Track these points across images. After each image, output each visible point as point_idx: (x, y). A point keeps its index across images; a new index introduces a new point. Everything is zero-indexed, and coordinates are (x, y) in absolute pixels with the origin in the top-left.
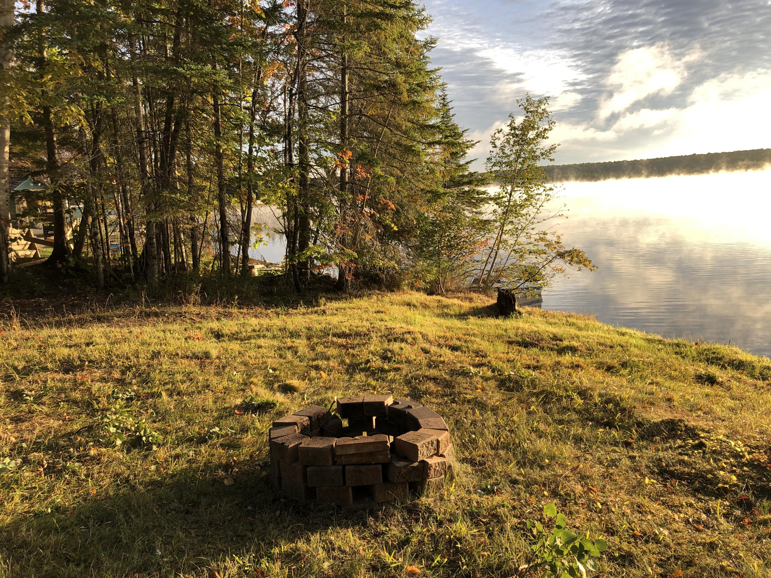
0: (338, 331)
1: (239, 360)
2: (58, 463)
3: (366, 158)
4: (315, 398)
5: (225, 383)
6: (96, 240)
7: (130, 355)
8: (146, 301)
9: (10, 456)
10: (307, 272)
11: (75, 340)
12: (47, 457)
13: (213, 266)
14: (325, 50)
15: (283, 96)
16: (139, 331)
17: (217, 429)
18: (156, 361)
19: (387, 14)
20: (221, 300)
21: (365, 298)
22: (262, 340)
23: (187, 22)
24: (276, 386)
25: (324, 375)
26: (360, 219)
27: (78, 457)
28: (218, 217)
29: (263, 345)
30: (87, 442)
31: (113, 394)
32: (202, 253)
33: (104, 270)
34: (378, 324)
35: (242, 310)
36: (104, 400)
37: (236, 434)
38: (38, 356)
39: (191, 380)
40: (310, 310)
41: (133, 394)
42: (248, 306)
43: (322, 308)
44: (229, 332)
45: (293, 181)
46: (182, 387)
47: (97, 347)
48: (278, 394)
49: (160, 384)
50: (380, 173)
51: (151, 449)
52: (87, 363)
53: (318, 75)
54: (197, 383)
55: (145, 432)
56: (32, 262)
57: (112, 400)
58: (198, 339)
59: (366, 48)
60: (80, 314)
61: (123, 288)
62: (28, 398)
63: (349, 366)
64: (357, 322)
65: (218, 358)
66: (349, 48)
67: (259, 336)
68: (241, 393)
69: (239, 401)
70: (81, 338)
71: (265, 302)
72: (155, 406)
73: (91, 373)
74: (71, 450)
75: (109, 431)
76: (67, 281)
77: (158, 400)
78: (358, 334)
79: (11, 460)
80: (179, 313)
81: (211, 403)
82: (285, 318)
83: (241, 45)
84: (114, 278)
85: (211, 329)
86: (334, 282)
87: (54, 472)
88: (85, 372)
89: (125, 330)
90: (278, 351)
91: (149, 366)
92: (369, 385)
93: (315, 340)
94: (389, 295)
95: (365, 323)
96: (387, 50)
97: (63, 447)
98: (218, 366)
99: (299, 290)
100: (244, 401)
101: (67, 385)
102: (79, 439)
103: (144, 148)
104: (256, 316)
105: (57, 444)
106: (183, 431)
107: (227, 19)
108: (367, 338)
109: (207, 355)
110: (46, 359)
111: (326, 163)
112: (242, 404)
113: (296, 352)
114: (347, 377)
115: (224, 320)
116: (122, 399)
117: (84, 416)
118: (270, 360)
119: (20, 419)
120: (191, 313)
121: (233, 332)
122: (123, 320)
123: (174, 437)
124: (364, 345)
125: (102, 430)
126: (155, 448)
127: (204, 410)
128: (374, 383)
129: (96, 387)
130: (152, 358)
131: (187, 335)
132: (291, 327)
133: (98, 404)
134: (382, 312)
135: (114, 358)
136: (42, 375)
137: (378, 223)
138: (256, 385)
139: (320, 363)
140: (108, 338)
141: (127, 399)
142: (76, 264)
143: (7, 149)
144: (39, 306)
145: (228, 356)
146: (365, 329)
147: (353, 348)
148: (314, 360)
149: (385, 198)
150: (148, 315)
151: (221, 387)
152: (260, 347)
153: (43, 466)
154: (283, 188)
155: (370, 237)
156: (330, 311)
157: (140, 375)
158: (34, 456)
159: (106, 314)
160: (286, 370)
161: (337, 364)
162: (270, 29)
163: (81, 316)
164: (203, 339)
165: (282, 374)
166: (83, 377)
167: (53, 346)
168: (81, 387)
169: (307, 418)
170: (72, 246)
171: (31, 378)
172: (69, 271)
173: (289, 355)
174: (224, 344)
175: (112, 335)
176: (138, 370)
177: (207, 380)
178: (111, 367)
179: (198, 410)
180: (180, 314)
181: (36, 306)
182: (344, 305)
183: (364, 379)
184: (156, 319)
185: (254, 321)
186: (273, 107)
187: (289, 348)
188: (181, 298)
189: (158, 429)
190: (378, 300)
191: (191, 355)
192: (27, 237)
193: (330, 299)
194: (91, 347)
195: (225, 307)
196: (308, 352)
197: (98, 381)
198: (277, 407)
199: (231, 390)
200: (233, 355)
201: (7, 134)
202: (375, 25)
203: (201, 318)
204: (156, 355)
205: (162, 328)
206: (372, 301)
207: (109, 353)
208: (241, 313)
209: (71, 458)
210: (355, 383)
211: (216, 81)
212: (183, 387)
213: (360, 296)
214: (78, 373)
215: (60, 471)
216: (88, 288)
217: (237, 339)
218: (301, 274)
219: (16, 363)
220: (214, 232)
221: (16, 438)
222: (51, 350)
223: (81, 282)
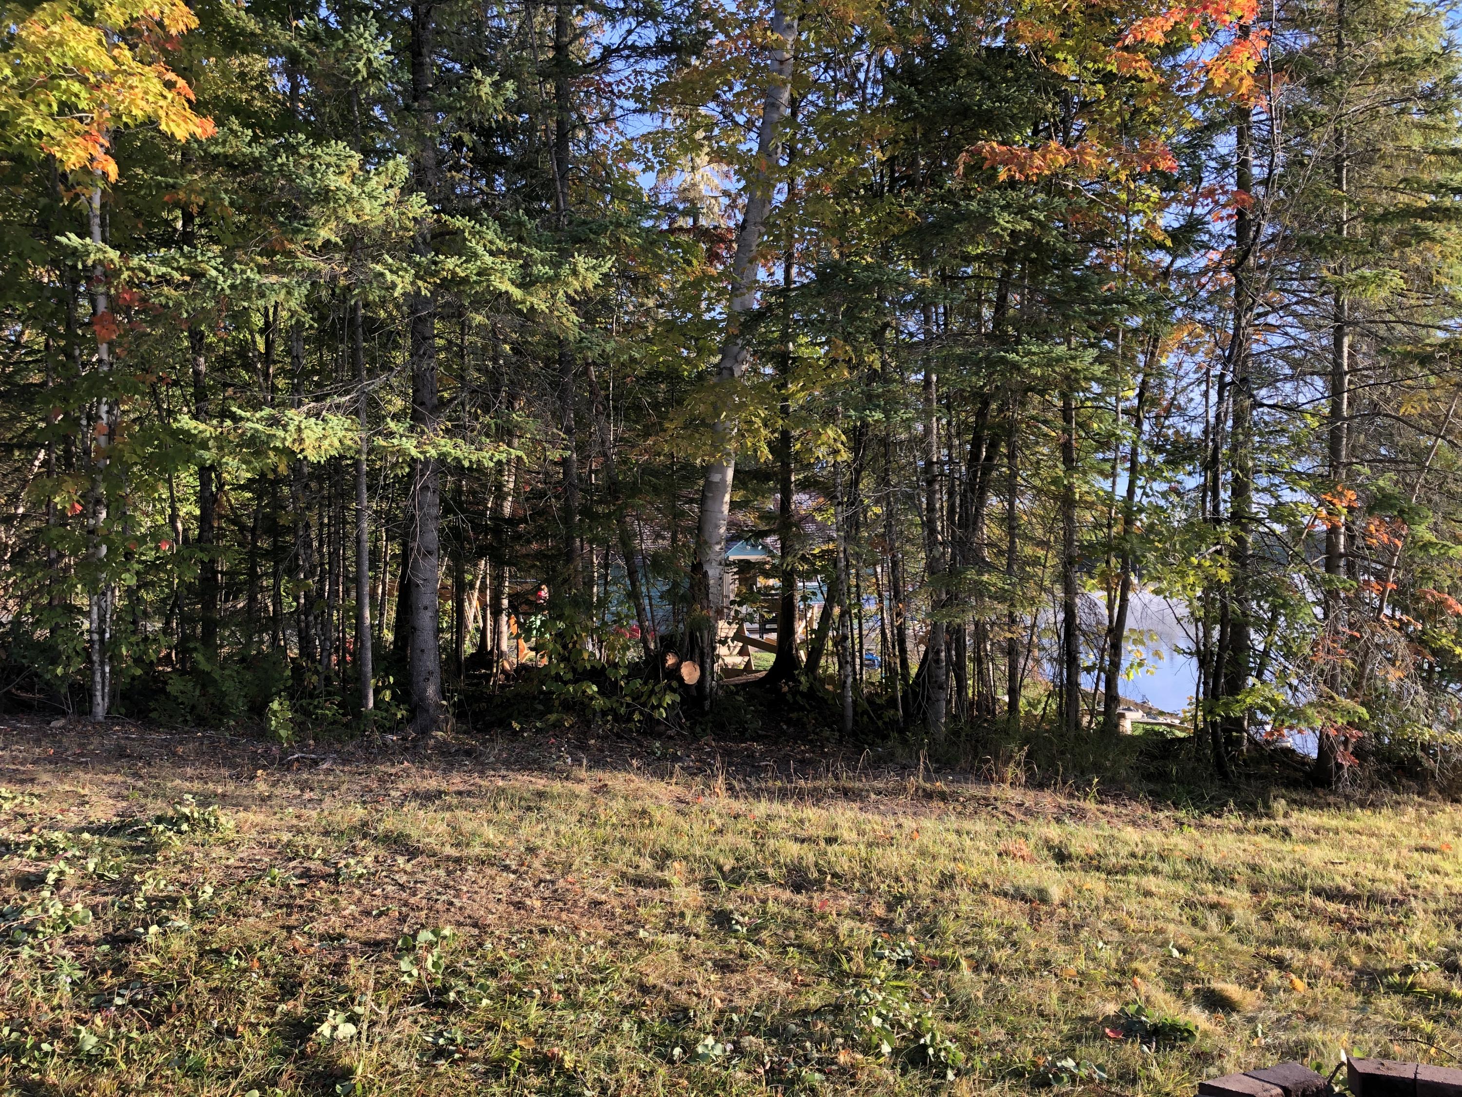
0: (1326, 884)
1: (1106, 916)
2: (787, 1065)
3: (1392, 507)
4: (1283, 1036)
5: (1081, 963)
6: (845, 649)
7: (901, 873)
8: (927, 769)
9: (715, 1034)
10: (1242, 737)
11: (810, 831)
12: (770, 1049)
13: (1044, 709)
14: (1294, 293)
15: (1203, 387)
16: (914, 826)
17: (1070, 1063)
18: (947, 893)
19: (1448, 209)
20: (1065, 783)
21: (1384, 811)
22: (1151, 877)
23: (1023, 269)
24: (1189, 988)
25: (1300, 985)
26: (1373, 634)
27: (820, 1061)
28: (1061, 616)
29: (1154, 889)
30: (834, 1036)
31: (874, 947)
32: (1025, 682)
33: (854, 702)
34: (1426, 880)
35: (1104, 807)
36: (859, 957)
37: (1109, 1081)
38: (753, 851)
39: (1014, 944)
40: (1252, 823)
41: (908, 953)
42: (1116, 798)
43: (1281, 822)
44: (1082, 852)
45: (1218, 552)
46: (997, 955)
47: (846, 848)
48: (1195, 1010)
49: (957, 942)
50: (1430, 536)
51: (944, 1077)
52: (829, 878)
53: (1276, 340)
54: (1026, 952)
55: (933, 1037)
56: (743, 679)
57: (873, 960)
58: (1023, 857)
59: (1395, 280)
60: (814, 778)
61: (885, 738)
62: (738, 927)
63: (1361, 972)
64: (1370, 869)
65: (1064, 905)
66: (1355, 286)
67: (1144, 870)
68: (1115, 990)
69: (1111, 1009)
70: (818, 827)
71: (1151, 793)
72: (948, 986)
73: (836, 898)
74: (808, 1044)
75: (869, 1022)
76: (794, 715)
77: (954, 976)
78: (1375, 899)
79: (717, 1042)
80: (985, 799)
81: (1055, 1001)
82: (1196, 834)
83: (1125, 301)
84: (869, 716)
85: (1047, 841)
86: (1304, 764)
87: (780, 1082)
88: (826, 895)
89: (891, 821)
90: (1187, 909)
91: (934, 901)
92: (1415, 1029)
93: (1271, 897)
94: (1448, 808)
95: (1392, 873)
96: (1443, 280)
97: (795, 1035)
98: (1066, 923)
99: (1225, 775)
100: (1122, 1010)
101: (798, 915)
102: (820, 1025)
103: (935, 492)
104: (1134, 823)
105: (785, 1028)
106: (1003, 1051)
107: (1094, 253)
108: (1401, 911)
109: (1043, 896)
110: (765, 859)
111: (1294, 516)
112: (1117, 1016)
113: (1229, 919)
114: (1356, 1000)
115: (1071, 825)
116: (890, 961)
117: (826, 981)
118: (1171, 927)
119: (728, 966)
120: (1006, 802)
121: (1091, 852)
122: (885, 800)
123: (986, 1061)
124: (1396, 926)
125: (858, 1017)
126: (950, 1075)
127: (1041, 1014)
128: (1428, 1026)
129: (845, 926)
130: (941, 886)
131: (1001, 847)
132: (1213, 859)
133: (849, 961)
134: (1434, 851)
135: (874, 874)
136: (760, 887)
137: (1418, 642)
138: (1143, 977)
139: (1287, 953)
140: (861, 833)
141: (899, 962)
142: (811, 688)
143: (727, 498)
144: (751, 756)
145: (1083, 904)
146: (1393, 888)
147: (1367, 930)
148: (1272, 944)
149: (1439, 589)
150: (929, 796)
151: (1072, 969)
152: (1148, 894)
153: (764, 1065)
154: (1200, 565)
155: (1399, 674)
156: (1301, 833)
157: (919, 917)
158: (751, 1042)
159: (857, 785)
160: (1210, 957)
161: (1328, 965)
162: (1179, 263)
163: (818, 783)
164: (1032, 861)
165: (1201, 965)
166: (824, 903)
167: (775, 836)
168: (820, 924)
169: (1279, 1091)
170: (802, 654)
171: (742, 890)
172: (798, 697)
173: (1213, 922)
174: (1072, 876)
175: (868, 828)
176: (915, 907)
177: (1046, 950)
178: (870, 892)
179: (1030, 1010)
180: (986, 802)
181: (748, 756)
182: (1334, 823)
183: (1400, 1010)
184: (942, 804)
185: (1131, 834)
186: (1179, 407)
187: (1213, 907)
188: (989, 770)
189: (955, 1038)
190: (1420, 819)
191: (1011, 891)
192: (739, 636)
193: (1300, 804)
194: (835, 847)
195: (1071, 796)
196: (1257, 921)
197: (847, 916)
198: (1197, 1041)
199: (1093, 980)
200: (1094, 903)
201: (730, 473)
202: (1418, 235)
203: (1025, 814)
204: (946, 881)
205: (955, 826)
206: (1406, 819)
207: (866, 863)
208: (1104, 813)
209: (807, 1061)
210: (1379, 1018)
211: (1075, 370)
212: (999, 956)
213: (1372, 804)
214: (815, 895)
215: (791, 1082)
216: (827, 732)
217: (1098, 868)
218: (1230, 741)
219: (721, 860)
220: (1051, 643)
221: (722, 1001)
222: (772, 843)
223: (816, 719)
